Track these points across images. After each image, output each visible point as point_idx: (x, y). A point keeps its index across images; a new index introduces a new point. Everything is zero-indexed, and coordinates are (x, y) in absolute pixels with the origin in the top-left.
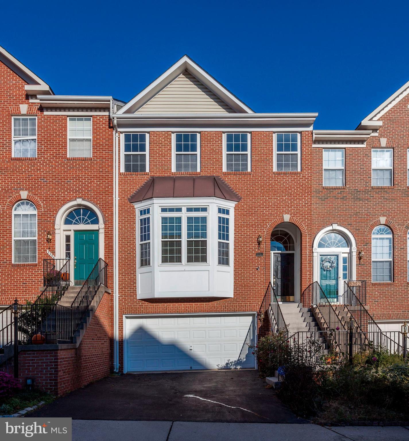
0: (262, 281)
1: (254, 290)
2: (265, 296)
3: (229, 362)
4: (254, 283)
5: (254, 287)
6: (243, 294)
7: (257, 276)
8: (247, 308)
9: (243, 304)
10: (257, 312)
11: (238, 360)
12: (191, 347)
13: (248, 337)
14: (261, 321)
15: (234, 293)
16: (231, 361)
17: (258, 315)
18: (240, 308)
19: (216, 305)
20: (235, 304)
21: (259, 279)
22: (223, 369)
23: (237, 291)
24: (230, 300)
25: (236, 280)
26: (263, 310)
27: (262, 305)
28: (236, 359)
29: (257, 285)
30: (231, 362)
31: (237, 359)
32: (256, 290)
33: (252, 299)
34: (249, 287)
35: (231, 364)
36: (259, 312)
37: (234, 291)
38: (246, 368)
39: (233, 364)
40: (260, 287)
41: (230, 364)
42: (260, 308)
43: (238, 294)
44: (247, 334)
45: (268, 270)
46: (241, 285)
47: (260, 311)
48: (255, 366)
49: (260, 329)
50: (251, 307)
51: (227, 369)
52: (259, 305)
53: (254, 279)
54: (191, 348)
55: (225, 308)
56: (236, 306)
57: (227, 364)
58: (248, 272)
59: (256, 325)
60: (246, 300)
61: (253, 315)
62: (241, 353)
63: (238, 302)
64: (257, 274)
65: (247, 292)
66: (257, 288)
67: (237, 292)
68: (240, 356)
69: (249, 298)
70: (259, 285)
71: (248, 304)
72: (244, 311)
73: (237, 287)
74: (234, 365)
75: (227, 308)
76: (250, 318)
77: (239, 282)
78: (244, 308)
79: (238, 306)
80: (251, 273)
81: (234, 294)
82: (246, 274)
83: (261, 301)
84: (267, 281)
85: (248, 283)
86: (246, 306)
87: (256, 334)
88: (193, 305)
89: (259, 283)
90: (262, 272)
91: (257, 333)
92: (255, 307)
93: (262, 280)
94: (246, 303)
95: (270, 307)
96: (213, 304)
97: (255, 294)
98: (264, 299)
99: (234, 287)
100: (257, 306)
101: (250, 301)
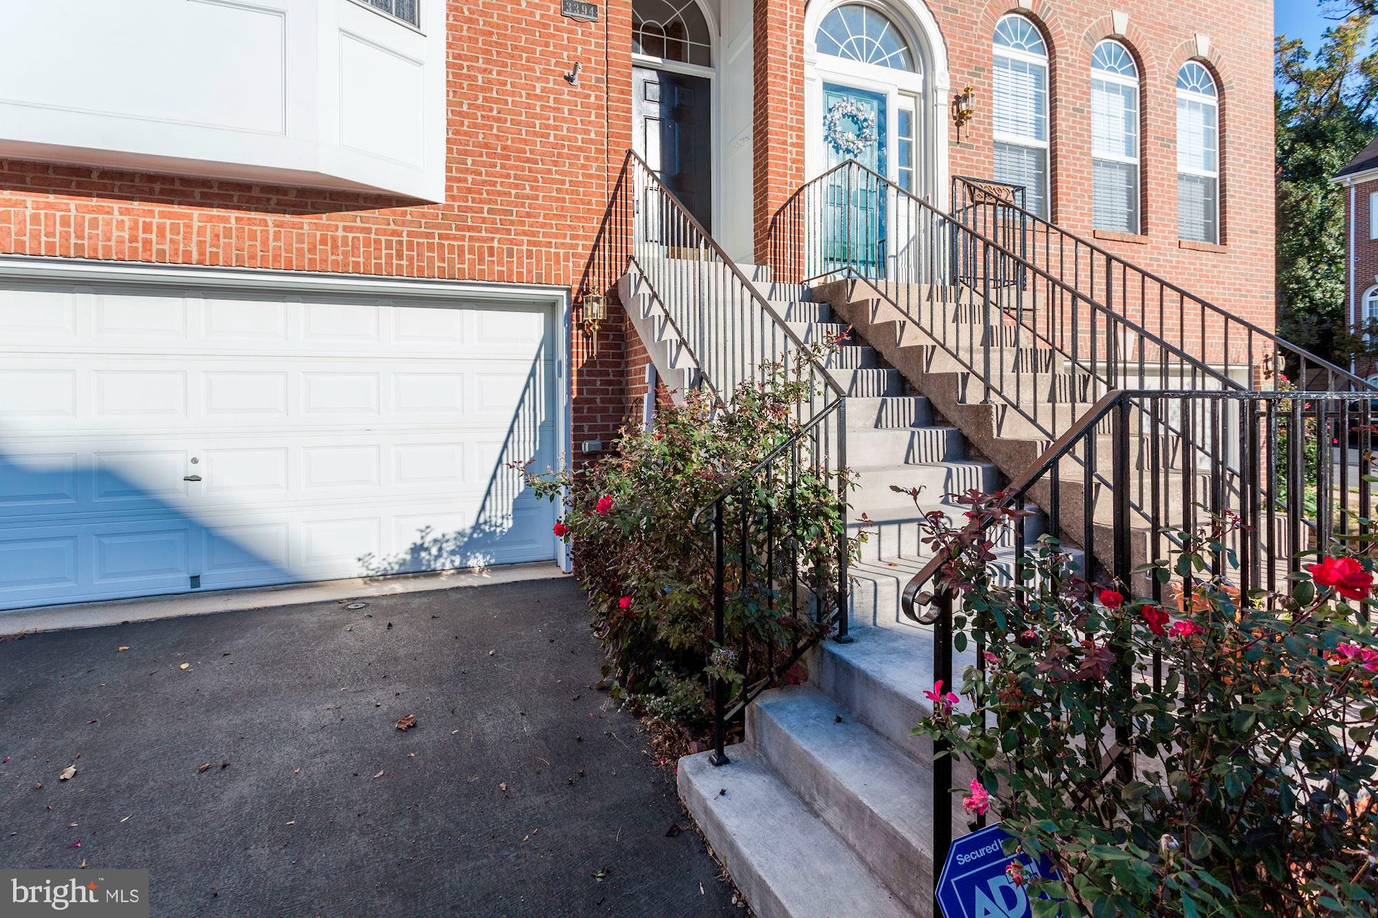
0: (591, 141)
1: (553, 181)
2: (608, 213)
3: (429, 539)
4: (555, 146)
5: (555, 164)
6: (499, 194)
7: (570, 112)
8: (520, 264)
9: (496, 244)
10: (569, 291)
11: (477, 527)
12: (195, 461)
13: (526, 412)
14: (587, 336)
15: (448, 179)
16: (436, 535)
17: (576, 305)
18: (481, 261)
19: (340, 233)
20: (455, 238)
21: (575, 131)
22: (398, 576)
23: (466, 171)
24: (424, 215)
25: (461, 114)
26: (599, 283)
27: (592, 258)
28: (468, 523)
29: (569, 157)
30: (435, 541)
31: (472, 522)
32: (563, 182)
33: (543, 225)
34: (528, 160)
35: (440, 549)
36: (581, 290)
37: (449, 169)
38: (512, 566)
39: (449, 547)
40: (583, 167)
41: (434, 551)
42: (586, 274)
43: (469, 190)
44: (522, 401)
45: (622, 92)
46: (486, 146)
47: (582, 283)
48: (555, 553)
49: (588, 373)
50: (539, 261)
51: (418, 574)
52: (581, 256)
53: (556, 128)
54: (193, 470)
55: (400, 256)
56: (461, 249)
57: (417, 549)
58: (524, 87)
59: (562, 355)
60: (512, 223)
61: (550, 307)
62: (488, 493)
63: (470, 229)
64: (568, 102)
65: (517, 186)
66: (570, 174)
67: (465, 180)
68: (483, 508)
69: (529, 215)
70: (578, 157)
71: (521, 243)
72: (501, 281)
73: (466, 153)
74: (453, 553)
75: (410, 259)
76: (534, 323)
77: (475, 126)
78: (500, 263)
79: (471, 252)
80: (538, 91)
81: (449, 188)
82: (513, 94)
83: (585, 238)
84: (618, 144)
85: (526, 142)
86: (510, 254)
87: (562, 400)
88: (190, 217)
89: (580, 149)
90: (592, 99)
91: (570, 392)
92: (558, 262)
93: (593, 136)
94: (511, 242)
95: (633, 270)
96: (328, 227)
97: (557, 200)
98: (602, 230)
99: (449, 151)
100: (566, 259)
101: (535, 234)
